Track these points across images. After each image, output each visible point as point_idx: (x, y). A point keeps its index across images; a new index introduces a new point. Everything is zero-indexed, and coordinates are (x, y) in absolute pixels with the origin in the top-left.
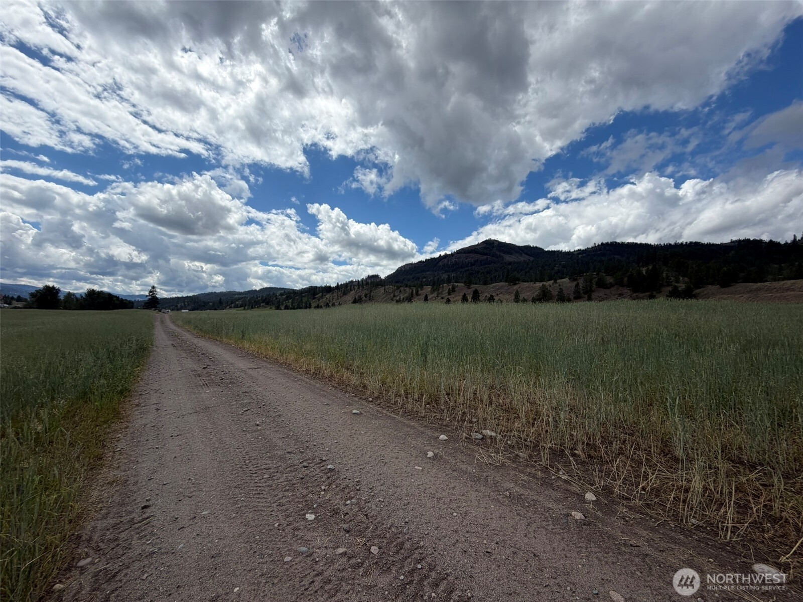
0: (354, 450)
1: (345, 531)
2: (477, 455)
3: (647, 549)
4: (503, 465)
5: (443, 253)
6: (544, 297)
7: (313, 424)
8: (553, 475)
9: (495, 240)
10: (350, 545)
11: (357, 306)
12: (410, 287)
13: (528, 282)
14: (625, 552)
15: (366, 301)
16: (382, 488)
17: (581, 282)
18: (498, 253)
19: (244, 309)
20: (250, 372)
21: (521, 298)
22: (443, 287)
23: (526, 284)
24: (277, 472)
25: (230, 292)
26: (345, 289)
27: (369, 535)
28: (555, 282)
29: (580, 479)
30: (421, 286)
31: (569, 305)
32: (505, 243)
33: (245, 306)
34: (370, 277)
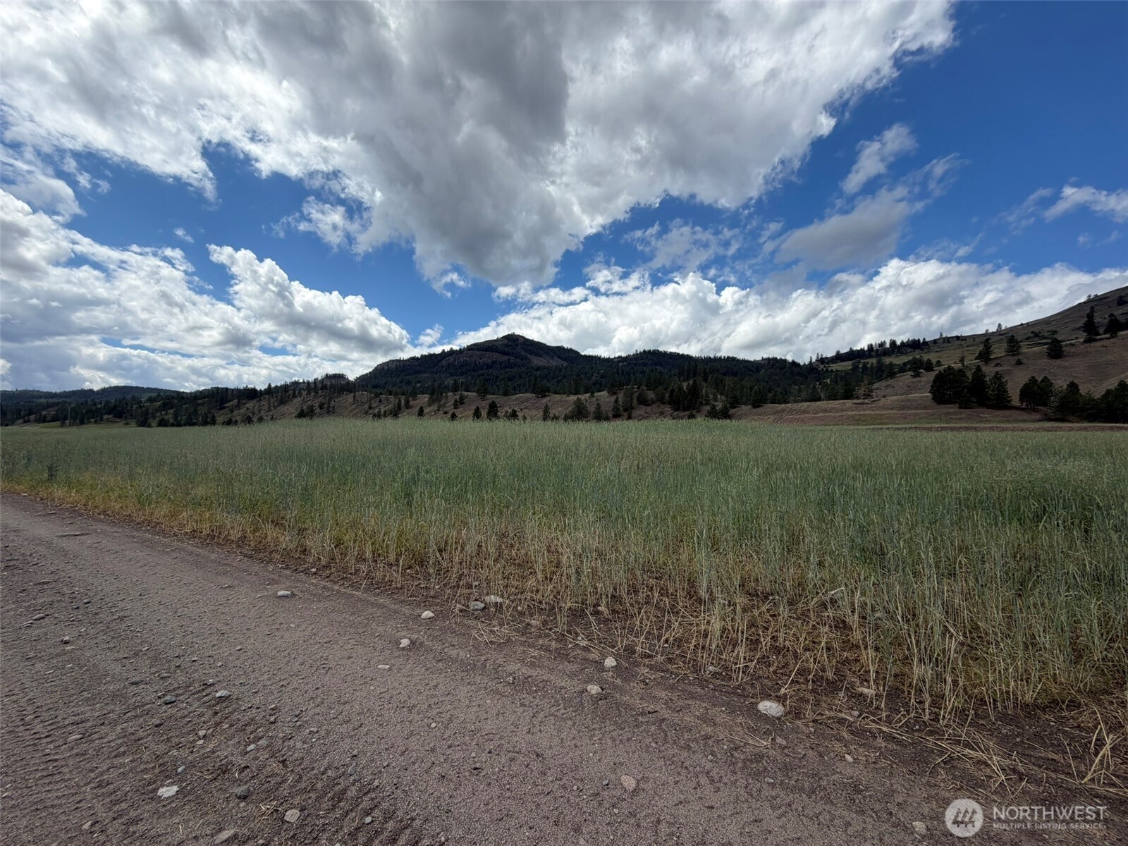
0: (273, 658)
1: (239, 798)
2: (474, 633)
3: (665, 713)
4: (509, 640)
5: (447, 348)
6: (579, 414)
7: (196, 624)
8: (571, 643)
9: (519, 336)
10: (247, 820)
11: (304, 421)
12: (396, 394)
13: (560, 394)
14: (641, 722)
15: (321, 415)
16: (318, 710)
17: (621, 395)
18: (523, 354)
19: (63, 425)
20: (64, 543)
21: (552, 415)
22: (447, 397)
23: (557, 397)
24: (103, 724)
25: (25, 393)
26: (282, 395)
27: (285, 793)
28: (592, 396)
29: (600, 643)
30: (414, 395)
31: (605, 424)
32: (532, 341)
33: (65, 418)
34: (328, 377)
